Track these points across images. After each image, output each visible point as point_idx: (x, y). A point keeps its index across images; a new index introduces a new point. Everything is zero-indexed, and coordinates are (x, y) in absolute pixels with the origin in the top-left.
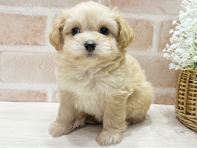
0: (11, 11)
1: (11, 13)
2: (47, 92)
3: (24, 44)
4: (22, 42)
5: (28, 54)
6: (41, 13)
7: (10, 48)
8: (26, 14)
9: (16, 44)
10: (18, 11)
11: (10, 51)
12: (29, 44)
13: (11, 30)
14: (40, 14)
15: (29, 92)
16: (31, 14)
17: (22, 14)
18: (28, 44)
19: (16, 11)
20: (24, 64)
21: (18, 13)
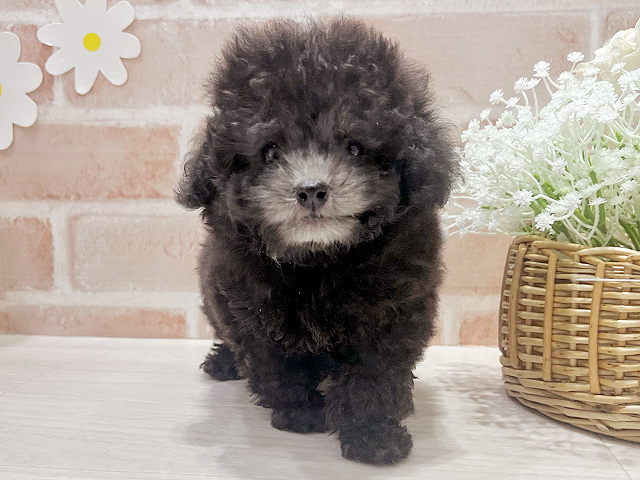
0: (98, 120)
1: (97, 124)
2: (185, 314)
3: (128, 197)
4: (124, 191)
5: (138, 220)
6: (166, 121)
7: (98, 207)
8: (131, 124)
9: (111, 196)
10: (112, 120)
11: (97, 214)
12: (140, 196)
13: (98, 165)
14: (164, 123)
15: (143, 312)
16: (142, 124)
17: (122, 126)
18: (137, 197)
19: (108, 120)
20: (129, 244)
21: (112, 123)
